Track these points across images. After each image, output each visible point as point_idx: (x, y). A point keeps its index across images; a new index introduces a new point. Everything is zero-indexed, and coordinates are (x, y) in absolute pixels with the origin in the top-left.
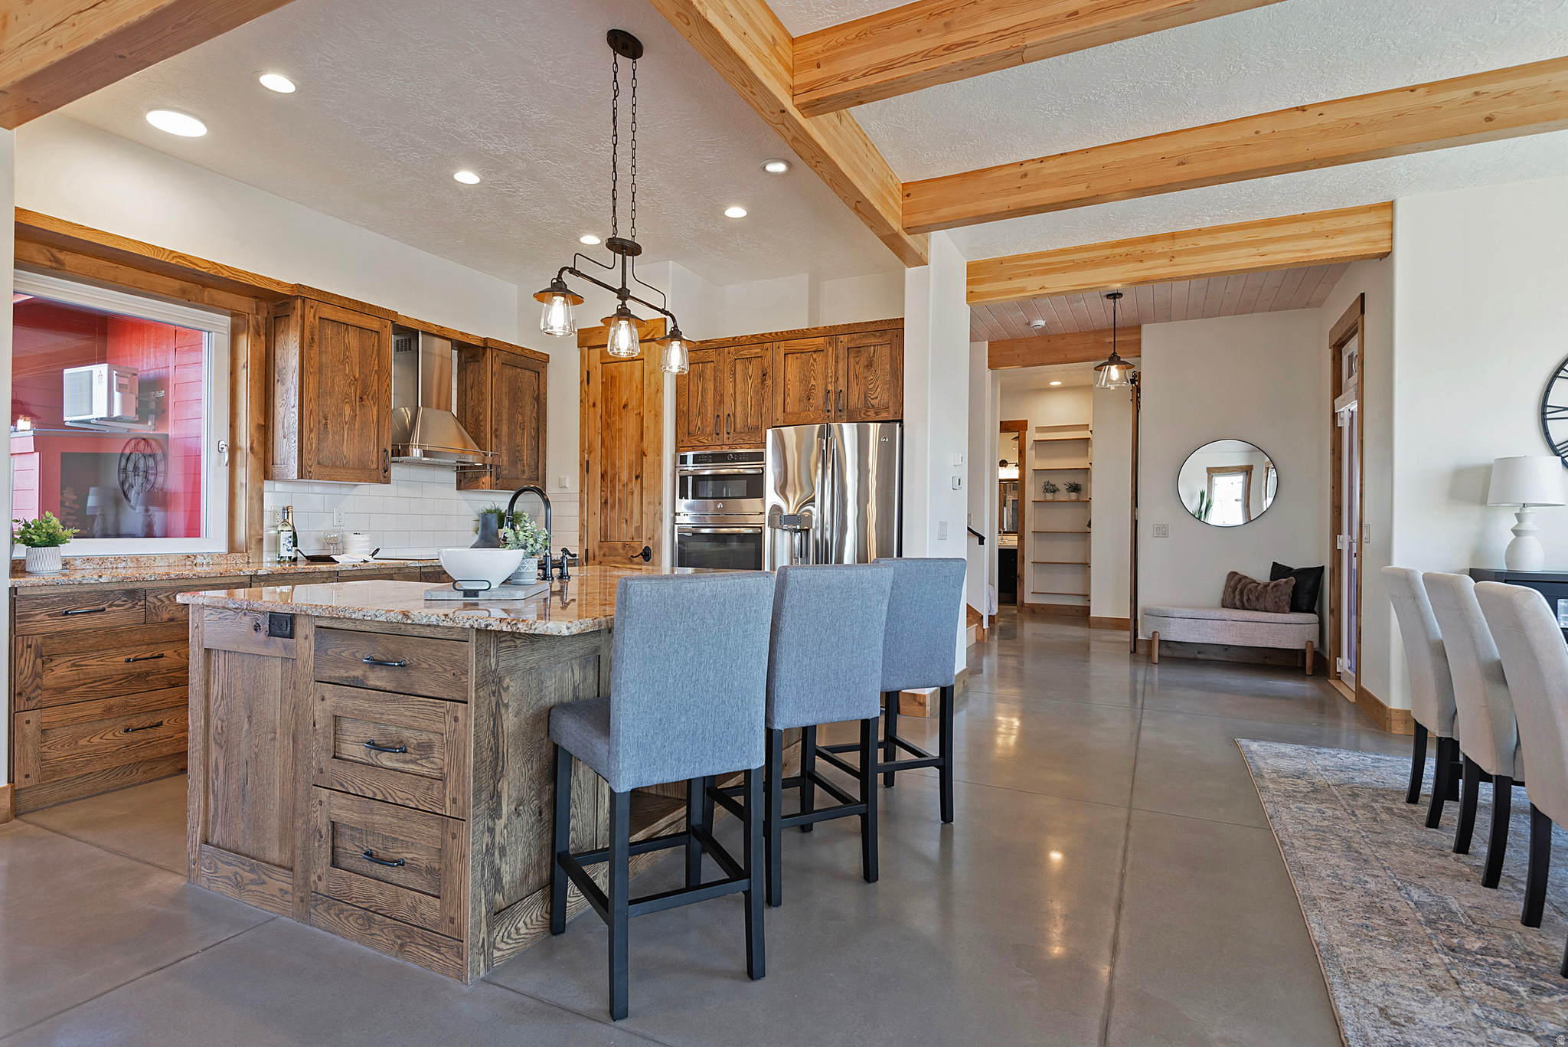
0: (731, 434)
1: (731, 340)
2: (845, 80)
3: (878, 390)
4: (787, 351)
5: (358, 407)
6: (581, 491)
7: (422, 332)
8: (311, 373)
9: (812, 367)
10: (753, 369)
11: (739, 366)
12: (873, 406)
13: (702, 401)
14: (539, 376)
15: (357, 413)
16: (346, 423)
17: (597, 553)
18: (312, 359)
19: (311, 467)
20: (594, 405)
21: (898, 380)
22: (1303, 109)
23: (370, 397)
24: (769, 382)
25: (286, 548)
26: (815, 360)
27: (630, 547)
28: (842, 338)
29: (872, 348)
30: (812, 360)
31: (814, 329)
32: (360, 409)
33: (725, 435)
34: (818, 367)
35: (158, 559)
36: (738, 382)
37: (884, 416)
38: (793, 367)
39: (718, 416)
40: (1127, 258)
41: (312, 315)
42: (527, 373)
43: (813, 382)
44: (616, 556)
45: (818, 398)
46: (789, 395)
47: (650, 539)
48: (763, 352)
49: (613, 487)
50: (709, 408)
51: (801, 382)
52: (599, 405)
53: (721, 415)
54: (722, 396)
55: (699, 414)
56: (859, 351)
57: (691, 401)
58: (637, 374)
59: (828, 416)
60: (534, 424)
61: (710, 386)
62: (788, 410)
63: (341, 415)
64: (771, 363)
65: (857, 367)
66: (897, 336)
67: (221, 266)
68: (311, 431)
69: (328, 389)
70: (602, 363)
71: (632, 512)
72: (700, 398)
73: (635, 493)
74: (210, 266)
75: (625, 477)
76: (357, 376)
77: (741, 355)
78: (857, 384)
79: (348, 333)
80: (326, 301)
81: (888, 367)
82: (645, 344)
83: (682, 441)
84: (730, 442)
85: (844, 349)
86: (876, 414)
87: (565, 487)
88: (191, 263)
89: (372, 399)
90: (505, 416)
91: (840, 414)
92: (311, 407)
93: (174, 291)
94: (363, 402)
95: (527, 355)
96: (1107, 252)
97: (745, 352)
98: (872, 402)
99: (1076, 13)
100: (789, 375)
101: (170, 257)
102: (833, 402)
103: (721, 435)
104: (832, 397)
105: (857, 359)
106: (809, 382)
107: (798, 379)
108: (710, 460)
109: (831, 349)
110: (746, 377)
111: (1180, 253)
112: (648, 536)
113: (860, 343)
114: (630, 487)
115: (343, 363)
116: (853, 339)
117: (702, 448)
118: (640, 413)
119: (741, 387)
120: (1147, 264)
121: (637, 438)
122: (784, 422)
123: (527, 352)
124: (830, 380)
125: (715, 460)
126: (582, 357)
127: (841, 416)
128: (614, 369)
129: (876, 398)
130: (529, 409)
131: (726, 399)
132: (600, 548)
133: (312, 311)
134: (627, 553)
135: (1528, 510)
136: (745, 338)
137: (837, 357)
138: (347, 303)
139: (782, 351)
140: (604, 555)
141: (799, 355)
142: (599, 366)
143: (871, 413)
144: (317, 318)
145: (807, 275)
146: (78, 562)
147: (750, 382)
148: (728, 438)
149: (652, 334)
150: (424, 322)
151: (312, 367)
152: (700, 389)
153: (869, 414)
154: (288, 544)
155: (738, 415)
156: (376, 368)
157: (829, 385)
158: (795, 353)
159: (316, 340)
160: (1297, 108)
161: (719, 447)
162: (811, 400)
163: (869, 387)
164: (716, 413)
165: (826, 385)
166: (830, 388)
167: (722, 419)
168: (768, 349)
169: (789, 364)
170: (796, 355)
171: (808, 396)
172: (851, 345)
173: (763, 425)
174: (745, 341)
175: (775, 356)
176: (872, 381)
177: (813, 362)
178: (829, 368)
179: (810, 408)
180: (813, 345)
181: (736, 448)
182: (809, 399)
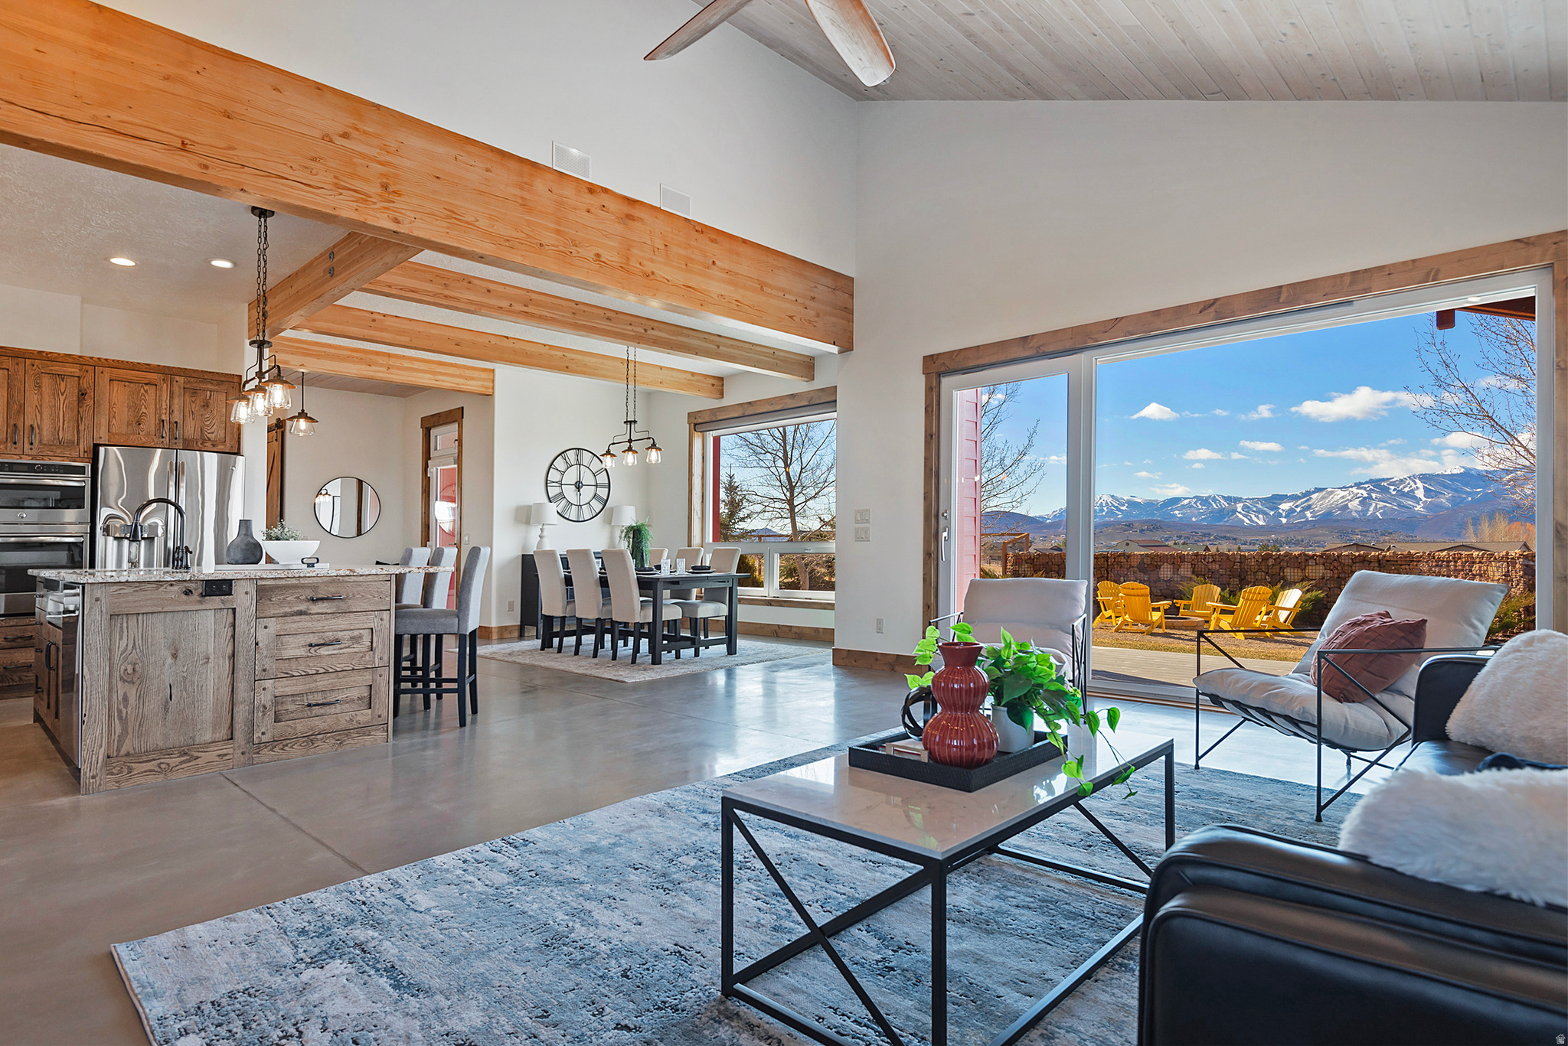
0: (35, 445)
1: (36, 353)
2: (390, 287)
3: (215, 427)
4: (113, 378)
9: (143, 397)
10: (70, 388)
11: (46, 381)
12: (209, 439)
22: (507, 338)
24: (89, 402)
26: (146, 391)
28: (177, 378)
29: (208, 392)
30: (142, 391)
31: (146, 364)
33: (27, 446)
34: (150, 398)
36: (45, 396)
37: (221, 448)
38: (119, 396)
39: (15, 425)
40: (361, 361)
43: (144, 410)
45: (150, 424)
46: (114, 417)
48: (81, 373)
51: (129, 407)
53: (20, 425)
54: (22, 405)
56: (195, 393)
59: (162, 442)
62: (114, 431)
64: (92, 385)
65: (193, 405)
66: (233, 388)
77: (51, 370)
78: (193, 420)
84: (34, 452)
85: (180, 388)
86: (213, 445)
91: (174, 441)
96: (349, 353)
97: (57, 369)
98: (209, 435)
99: (501, 308)
100: (114, 400)
102: (167, 431)
103: (20, 444)
104: (167, 426)
105: (193, 399)
106: (140, 409)
107: (126, 405)
108: (7, 469)
109: (165, 385)
110: (56, 393)
111: (393, 367)
113: (194, 386)
116: (189, 382)
119: (50, 401)
120: (373, 368)
122: (109, 441)
124: (164, 411)
125: (14, 469)
127: (176, 443)
129: (213, 433)
131: (28, 410)
135: (545, 527)
136: (56, 355)
137: (172, 393)
139: (107, 377)
141: (127, 384)
143: (208, 445)
145: (79, 297)
147: (62, 398)
148: (31, 449)
153: (206, 444)
155: (46, 427)
157: (164, 416)
158: (122, 381)
160: (505, 337)
161: (17, 457)
162: (141, 426)
163: (206, 423)
164: (12, 423)
165: (160, 416)
166: (164, 417)
167: (22, 429)
168: (87, 371)
169: (115, 390)
170: (123, 383)
171: (138, 422)
172: (186, 386)
173: (81, 441)
174: (56, 358)
175: (98, 379)
176: (208, 419)
177: (144, 393)
178: (164, 401)
179: (141, 432)
180: (145, 378)
181: (43, 459)
182: (140, 424)
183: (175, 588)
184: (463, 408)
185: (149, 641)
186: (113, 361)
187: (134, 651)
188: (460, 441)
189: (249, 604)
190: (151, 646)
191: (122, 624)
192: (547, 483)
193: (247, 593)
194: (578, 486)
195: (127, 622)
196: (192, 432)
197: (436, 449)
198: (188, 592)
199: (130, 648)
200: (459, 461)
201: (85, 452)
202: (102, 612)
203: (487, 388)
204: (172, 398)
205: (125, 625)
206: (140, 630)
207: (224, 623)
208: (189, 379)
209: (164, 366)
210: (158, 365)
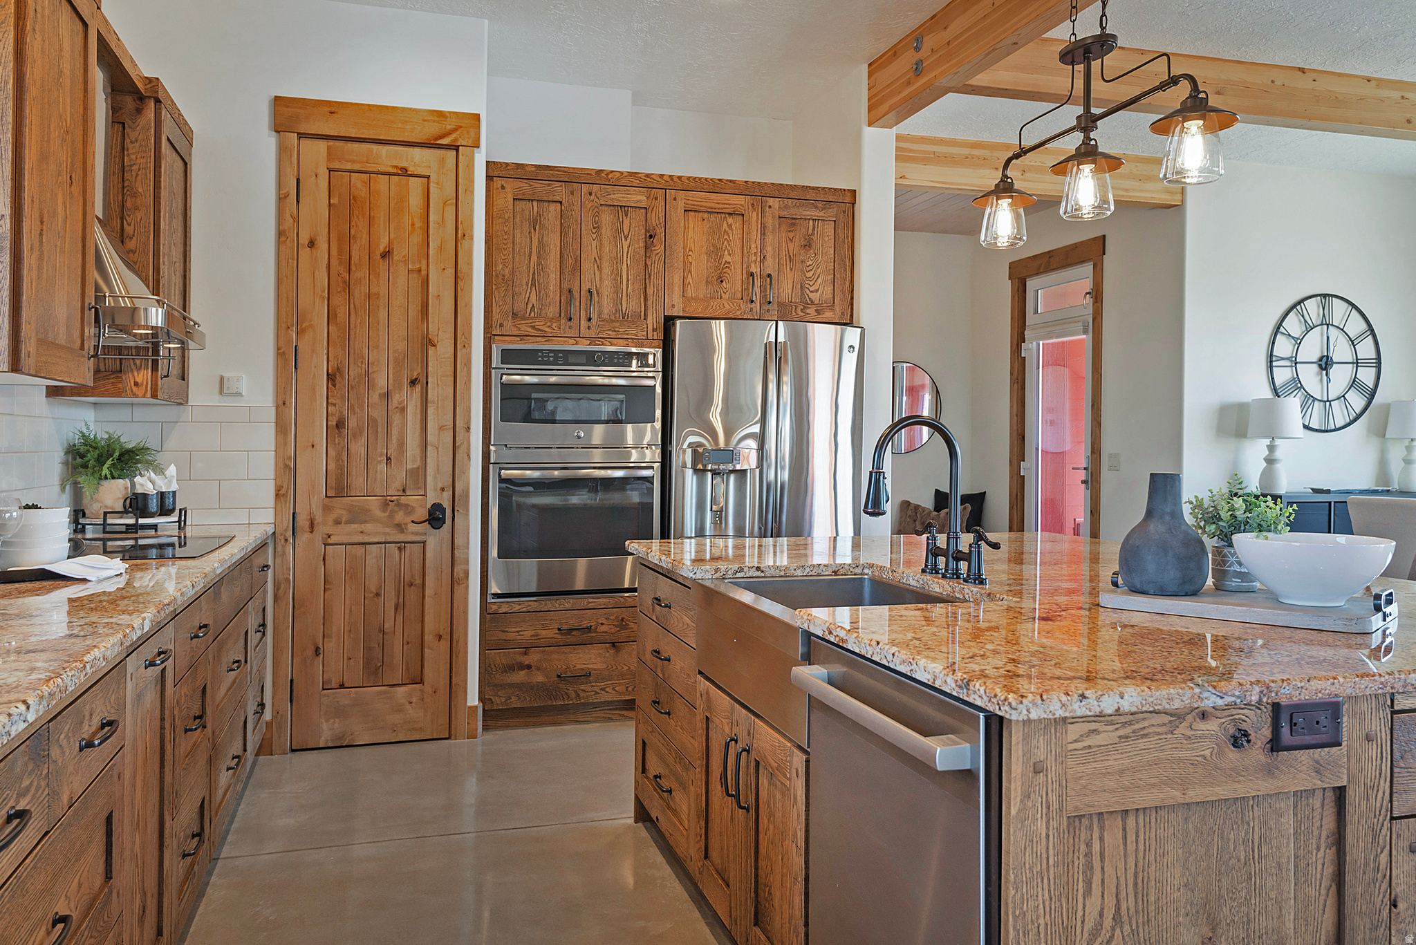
0: (594, 321)
1: (593, 173)
3: (819, 280)
4: (688, 207)
6: (281, 405)
9: (726, 237)
10: (633, 226)
11: (606, 217)
12: (812, 301)
13: (539, 264)
14: (186, 171)
17: (319, 518)
20: (312, 244)
21: (845, 270)
22: (1305, 71)
24: (659, 248)
26: (730, 226)
27: (399, 504)
28: (771, 201)
29: (811, 222)
30: (725, 226)
33: (584, 323)
34: (735, 236)
36: (606, 242)
37: (829, 314)
38: (696, 233)
39: (570, 291)
43: (727, 258)
44: (365, 522)
45: (735, 282)
46: (690, 271)
47: (443, 489)
48: (648, 202)
49: (357, 398)
50: (552, 276)
51: (709, 255)
52: (322, 246)
53: (576, 289)
54: (578, 260)
55: (533, 284)
56: (794, 224)
57: (517, 259)
58: (415, 201)
59: (751, 309)
60: (182, 267)
61: (554, 241)
62: (689, 294)
64: (662, 220)
65: (791, 246)
66: (844, 212)
70: (330, 171)
71: (402, 444)
72: (534, 257)
73: (410, 409)
75: (382, 382)
77: (612, 199)
78: (791, 269)
81: (832, 251)
82: (432, 150)
83: (501, 325)
84: (592, 333)
85: (773, 217)
86: (818, 311)
87: (240, 395)
91: (767, 307)
95: (181, 127)
97: (619, 196)
98: (811, 295)
100: (690, 243)
102: (758, 290)
103: (575, 322)
104: (757, 282)
105: (791, 235)
106: (722, 257)
107: (704, 250)
108: (561, 361)
109: (755, 214)
110: (618, 236)
112: (440, 485)
113: (794, 212)
114: (396, 399)
116: (786, 207)
117: (539, 339)
118: (420, 270)
119: (611, 251)
121: (414, 311)
122: (684, 311)
123: (181, 119)
124: (754, 258)
126: (282, 150)
127: (768, 311)
128: (359, 184)
129: (817, 291)
130: (180, 236)
131: (586, 265)
132: (327, 509)
134: (391, 517)
135: (1276, 442)
136: (618, 174)
137: (763, 227)
139: (681, 205)
140: (337, 522)
141: (706, 215)
142: (322, 172)
143: (811, 311)
145: (629, 93)
147: (626, 244)
148: (589, 328)
149: (454, 136)
152: (534, 242)
153: (808, 311)
155: (606, 292)
157: (753, 265)
158: (701, 211)
160: (1300, 69)
161: (571, 341)
162: (724, 283)
164: (566, 286)
165: (749, 266)
166: (754, 269)
167: (577, 296)
168: (656, 199)
169: (691, 226)
170: (701, 214)
171: (720, 277)
172: (783, 214)
173: (650, 312)
174: (618, 179)
175: (670, 210)
176: (811, 268)
177: (727, 229)
178: (753, 240)
179: (723, 295)
180: (729, 204)
181: (603, 344)
182: (722, 281)
183: (1212, 726)
184: (1104, 236)
185: (1152, 899)
186: (689, 178)
187: (1118, 931)
188: (1096, 294)
189: (1374, 773)
190: (1158, 911)
191: (1089, 845)
192: (1271, 362)
193: (1369, 738)
194: (1325, 364)
195: (1101, 839)
196: (790, 291)
197: (1036, 312)
198: (1240, 739)
199: (1108, 922)
200: (1097, 327)
201: (654, 330)
202: (1048, 808)
203: (1172, 193)
204: (763, 234)
205: (1096, 847)
206: (1131, 864)
207: (1316, 833)
208: (786, 201)
209: (753, 183)
210: (746, 182)
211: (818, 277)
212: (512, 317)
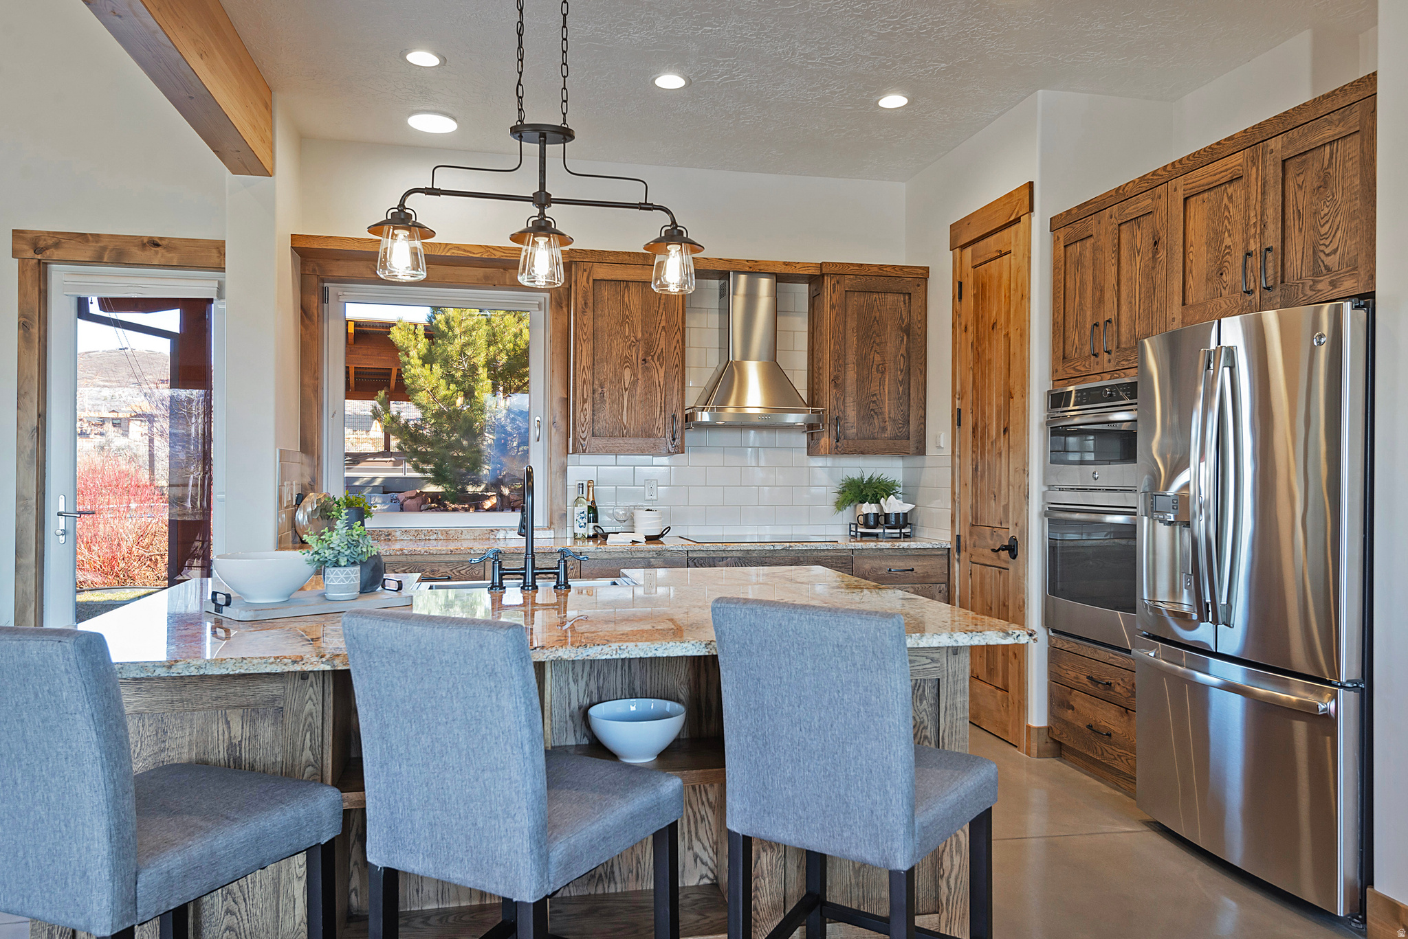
0: (1113, 354)
1: (1113, 193)
3: (1339, 234)
4: (1188, 193)
5: (640, 370)
6: (953, 452)
7: (733, 272)
8: (584, 341)
9: (1226, 213)
10: (1142, 236)
11: (1124, 236)
12: (1328, 269)
13: (1080, 303)
14: (910, 298)
15: (640, 377)
16: (626, 390)
17: (968, 541)
18: (585, 325)
19: (584, 439)
20: (965, 328)
23: (656, 358)
24: (1162, 255)
25: (578, 524)
26: (1230, 198)
27: (998, 535)
28: (1273, 142)
29: (1327, 147)
30: (1225, 200)
31: (1229, 139)
32: (643, 373)
33: (1106, 357)
34: (1237, 210)
35: (465, 532)
36: (1123, 263)
37: (1348, 286)
38: (1197, 222)
41: (585, 279)
42: (890, 297)
43: (1228, 241)
45: (1235, 270)
46: (1191, 272)
47: (1016, 524)
48: (1154, 203)
49: (983, 446)
51: (1208, 244)
52: (970, 329)
53: (1101, 323)
54: (1102, 291)
55: (1077, 326)
56: (1304, 161)
57: (1066, 304)
58: (1006, 275)
59: (1250, 303)
60: (902, 363)
61: (1089, 277)
62: (1190, 301)
63: (619, 381)
64: (1165, 220)
65: (1300, 195)
67: (494, 248)
68: (585, 401)
69: (605, 354)
70: (974, 268)
71: (1000, 483)
72: (1077, 298)
73: (1003, 455)
74: (483, 250)
75: (993, 432)
76: (639, 336)
77: (1127, 215)
78: (1300, 230)
79: (628, 291)
80: (601, 260)
81: (1357, 181)
82: (1009, 229)
83: (1057, 371)
84: (1111, 367)
85: (1277, 164)
86: (1333, 284)
87: (942, 446)
88: (465, 251)
89: (658, 359)
90: (851, 357)
92: (584, 376)
93: (478, 279)
94: (647, 365)
95: (889, 274)
97: (1133, 208)
98: (1329, 261)
100: (1191, 237)
101: (446, 250)
102: (1257, 274)
103: (1101, 356)
104: (1256, 263)
105: (1301, 179)
106: (1222, 242)
107: (1204, 240)
108: (1085, 400)
109: (1254, 169)
110: (1133, 252)
112: (1015, 521)
113: (1302, 145)
114: (998, 445)
115: (622, 324)
116: (1292, 140)
118: (1007, 334)
119: (1127, 271)
121: (1004, 372)
123: (888, 269)
124: (1253, 230)
126: (954, 262)
127: (1270, 300)
128: (985, 273)
129: (1335, 251)
130: (893, 345)
131: (1108, 294)
132: (972, 534)
133: (585, 274)
136: (1131, 184)
137: (1264, 184)
138: (626, 257)
139: (1181, 195)
140: (975, 546)
141: (1206, 195)
142: (970, 270)
143: (1324, 286)
144: (591, 281)
145: (1310, 33)
146: (398, 534)
147: (1138, 259)
148: (1110, 361)
150: (730, 261)
151: (585, 334)
152: (1078, 284)
153: (1320, 286)
154: (580, 521)
155: (1124, 319)
156: (663, 324)
157: (1252, 241)
158: (1200, 193)
159: (590, 304)
161: (1098, 377)
162: (1225, 276)
163: (1323, 231)
164: (1095, 321)
165: (1247, 243)
166: (1252, 246)
167: (1102, 329)
168: (1161, 196)
169: (1192, 215)
170: (1200, 196)
171: (1220, 269)
172: (1286, 153)
174: (1131, 190)
175: (1171, 206)
176: (1326, 218)
177: (1228, 203)
178: (1252, 207)
179: (1223, 291)
180: (1226, 170)
181: (1120, 377)
182: (1222, 274)
186: (1188, 157)
196: (1299, 262)
204: (1264, 193)
208: (1290, 133)
209: (1253, 127)
210: (1245, 131)
211: (1338, 229)
212: (1063, 362)
